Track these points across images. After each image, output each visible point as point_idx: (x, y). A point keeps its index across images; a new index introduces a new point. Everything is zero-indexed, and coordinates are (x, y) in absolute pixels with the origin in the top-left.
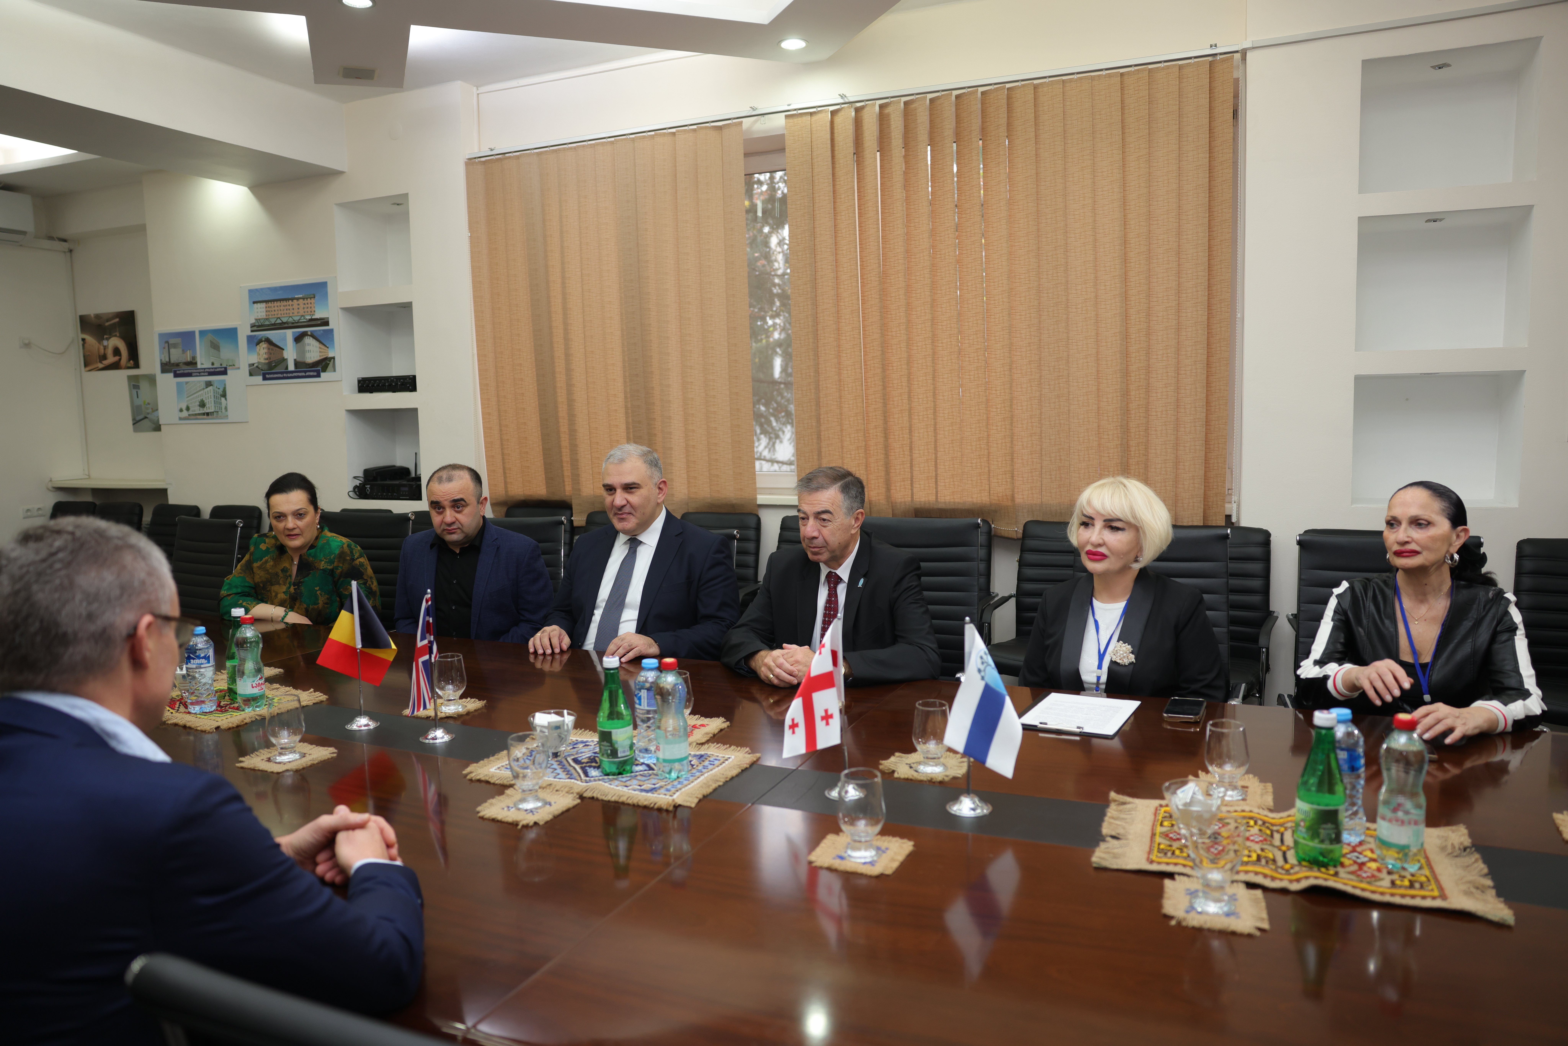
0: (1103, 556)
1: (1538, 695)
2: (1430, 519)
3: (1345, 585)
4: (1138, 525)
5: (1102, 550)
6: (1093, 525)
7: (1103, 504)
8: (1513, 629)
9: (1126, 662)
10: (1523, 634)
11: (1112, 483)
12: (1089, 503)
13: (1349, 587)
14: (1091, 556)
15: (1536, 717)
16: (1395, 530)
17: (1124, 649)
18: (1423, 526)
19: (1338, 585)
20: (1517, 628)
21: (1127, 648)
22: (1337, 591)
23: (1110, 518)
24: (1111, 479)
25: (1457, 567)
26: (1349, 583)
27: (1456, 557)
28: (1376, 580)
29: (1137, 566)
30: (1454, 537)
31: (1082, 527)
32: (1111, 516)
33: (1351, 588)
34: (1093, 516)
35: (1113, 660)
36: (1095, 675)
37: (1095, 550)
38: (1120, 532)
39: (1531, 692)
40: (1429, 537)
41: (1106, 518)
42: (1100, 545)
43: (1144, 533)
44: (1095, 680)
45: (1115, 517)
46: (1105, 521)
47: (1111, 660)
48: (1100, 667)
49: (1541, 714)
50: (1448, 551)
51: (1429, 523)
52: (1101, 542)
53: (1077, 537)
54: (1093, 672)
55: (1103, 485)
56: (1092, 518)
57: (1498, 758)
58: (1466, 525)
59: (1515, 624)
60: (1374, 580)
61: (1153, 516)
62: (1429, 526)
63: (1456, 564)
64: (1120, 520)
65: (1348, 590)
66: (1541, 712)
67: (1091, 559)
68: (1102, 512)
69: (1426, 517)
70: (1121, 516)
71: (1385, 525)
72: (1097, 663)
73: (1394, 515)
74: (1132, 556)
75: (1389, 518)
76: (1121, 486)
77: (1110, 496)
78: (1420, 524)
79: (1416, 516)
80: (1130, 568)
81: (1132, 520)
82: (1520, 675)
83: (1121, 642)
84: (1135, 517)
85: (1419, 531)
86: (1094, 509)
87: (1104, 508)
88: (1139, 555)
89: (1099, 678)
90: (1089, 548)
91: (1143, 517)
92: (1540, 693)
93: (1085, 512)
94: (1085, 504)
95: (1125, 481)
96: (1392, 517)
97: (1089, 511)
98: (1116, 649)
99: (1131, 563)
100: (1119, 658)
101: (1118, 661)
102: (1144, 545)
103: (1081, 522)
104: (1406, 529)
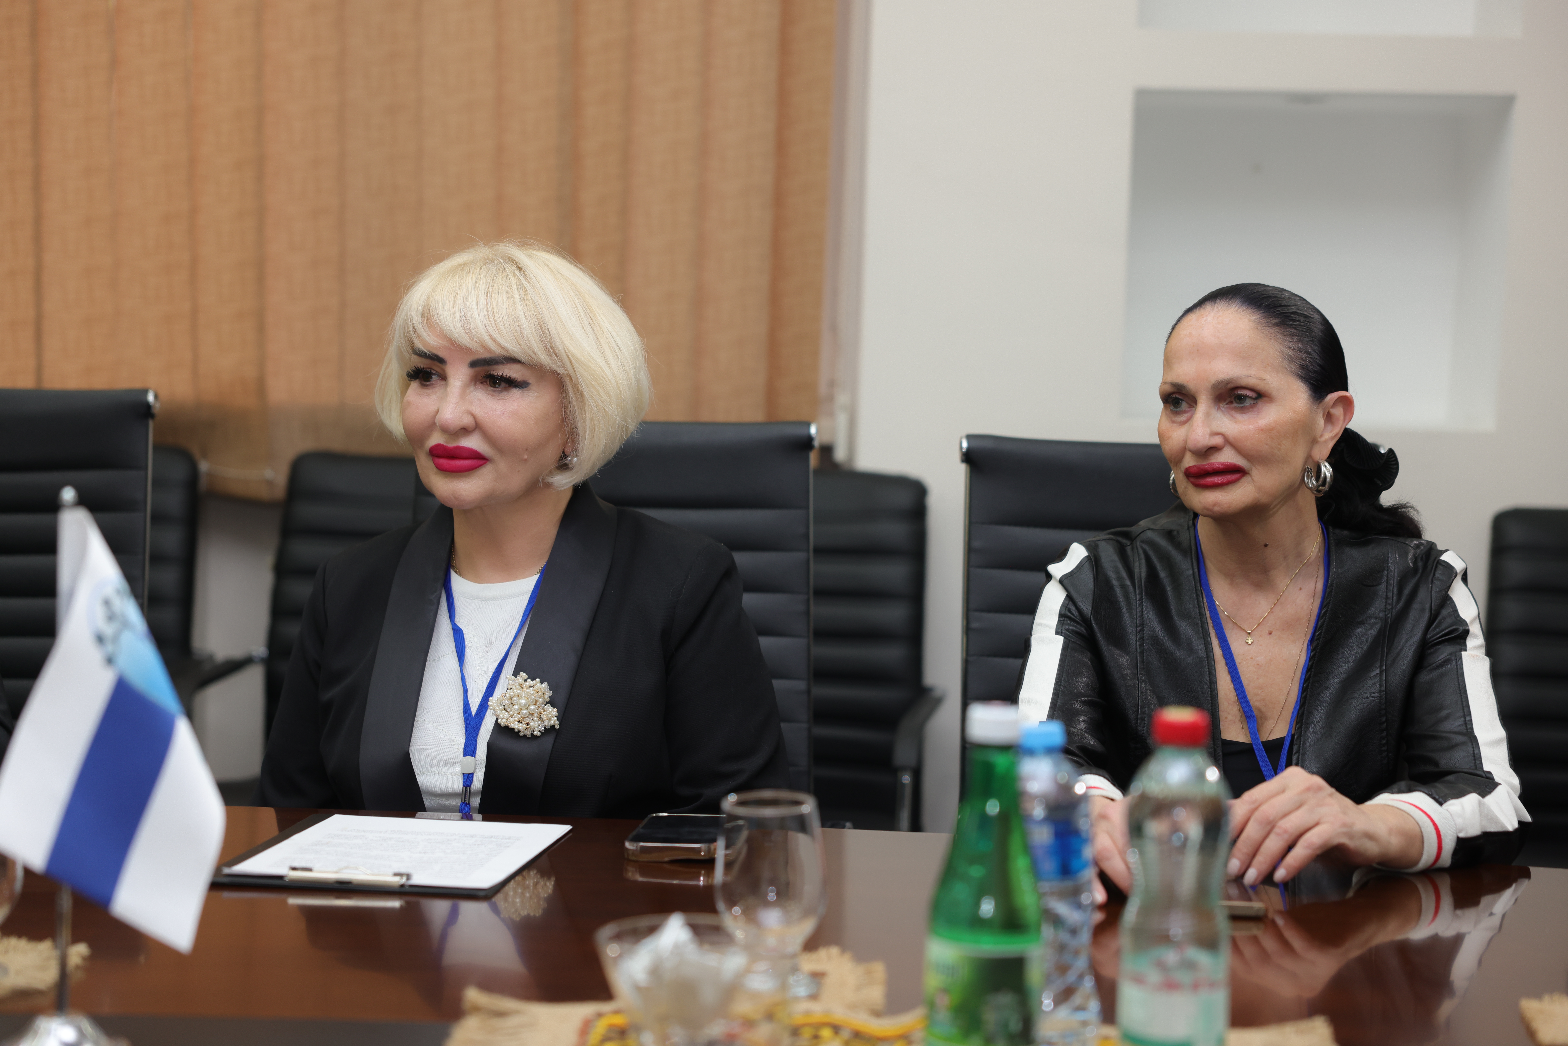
0: (478, 459)
1: (1512, 786)
2: (1261, 386)
3: (1077, 553)
4: (560, 370)
5: (472, 442)
6: (444, 378)
7: (465, 319)
8: (1460, 636)
9: (536, 726)
10: (1479, 647)
11: (487, 261)
12: (428, 317)
13: (1088, 558)
14: (443, 462)
15: (1503, 836)
16: (1183, 418)
17: (531, 691)
18: (1248, 403)
19: (1060, 555)
20: (1466, 633)
21: (540, 689)
22: (1058, 570)
23: (486, 355)
24: (481, 252)
25: (1327, 495)
26: (1088, 547)
27: (1327, 470)
28: (1149, 534)
29: (564, 482)
30: (1321, 422)
31: (415, 385)
32: (488, 350)
33: (1093, 561)
34: (441, 354)
35: (502, 722)
36: (457, 770)
37: (451, 445)
38: (515, 392)
39: (1497, 779)
40: (1262, 430)
41: (475, 357)
42: (465, 431)
43: (577, 389)
44: (457, 785)
45: (497, 351)
46: (473, 364)
47: (497, 724)
48: (470, 749)
49: (1516, 830)
50: (1309, 457)
51: (1260, 396)
52: (467, 421)
53: (403, 412)
54: (451, 763)
55: (463, 266)
56: (441, 361)
57: (1419, 933)
58: (1346, 388)
59: (1463, 622)
60: (1143, 536)
61: (599, 345)
62: (1260, 404)
63: (1326, 488)
64: (512, 360)
65: (1087, 565)
66: (1516, 825)
67: (442, 469)
68: (464, 340)
69: (1252, 382)
70: (512, 348)
71: (1160, 405)
72: (461, 740)
73: (1179, 381)
74: (551, 454)
75: (1168, 388)
76: (511, 269)
77: (482, 298)
78: (1241, 399)
79: (1228, 382)
80: (548, 485)
81: (544, 359)
82: (1474, 740)
83: (523, 675)
84: (551, 350)
85: (1239, 416)
86: (443, 334)
87: (468, 331)
88: (568, 450)
89: (468, 778)
90: (436, 439)
91: (573, 349)
92: (1515, 781)
93: (419, 345)
94: (417, 319)
95: (519, 254)
96: (1174, 385)
97: (430, 341)
98: (510, 693)
99: (551, 473)
100: (517, 717)
101: (515, 726)
102: (579, 425)
103: (409, 368)
104: (1208, 415)
